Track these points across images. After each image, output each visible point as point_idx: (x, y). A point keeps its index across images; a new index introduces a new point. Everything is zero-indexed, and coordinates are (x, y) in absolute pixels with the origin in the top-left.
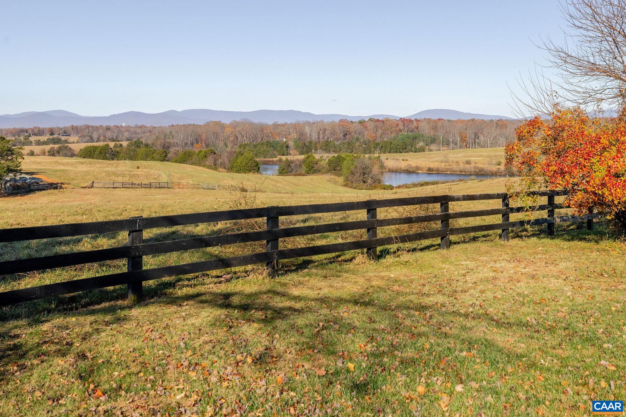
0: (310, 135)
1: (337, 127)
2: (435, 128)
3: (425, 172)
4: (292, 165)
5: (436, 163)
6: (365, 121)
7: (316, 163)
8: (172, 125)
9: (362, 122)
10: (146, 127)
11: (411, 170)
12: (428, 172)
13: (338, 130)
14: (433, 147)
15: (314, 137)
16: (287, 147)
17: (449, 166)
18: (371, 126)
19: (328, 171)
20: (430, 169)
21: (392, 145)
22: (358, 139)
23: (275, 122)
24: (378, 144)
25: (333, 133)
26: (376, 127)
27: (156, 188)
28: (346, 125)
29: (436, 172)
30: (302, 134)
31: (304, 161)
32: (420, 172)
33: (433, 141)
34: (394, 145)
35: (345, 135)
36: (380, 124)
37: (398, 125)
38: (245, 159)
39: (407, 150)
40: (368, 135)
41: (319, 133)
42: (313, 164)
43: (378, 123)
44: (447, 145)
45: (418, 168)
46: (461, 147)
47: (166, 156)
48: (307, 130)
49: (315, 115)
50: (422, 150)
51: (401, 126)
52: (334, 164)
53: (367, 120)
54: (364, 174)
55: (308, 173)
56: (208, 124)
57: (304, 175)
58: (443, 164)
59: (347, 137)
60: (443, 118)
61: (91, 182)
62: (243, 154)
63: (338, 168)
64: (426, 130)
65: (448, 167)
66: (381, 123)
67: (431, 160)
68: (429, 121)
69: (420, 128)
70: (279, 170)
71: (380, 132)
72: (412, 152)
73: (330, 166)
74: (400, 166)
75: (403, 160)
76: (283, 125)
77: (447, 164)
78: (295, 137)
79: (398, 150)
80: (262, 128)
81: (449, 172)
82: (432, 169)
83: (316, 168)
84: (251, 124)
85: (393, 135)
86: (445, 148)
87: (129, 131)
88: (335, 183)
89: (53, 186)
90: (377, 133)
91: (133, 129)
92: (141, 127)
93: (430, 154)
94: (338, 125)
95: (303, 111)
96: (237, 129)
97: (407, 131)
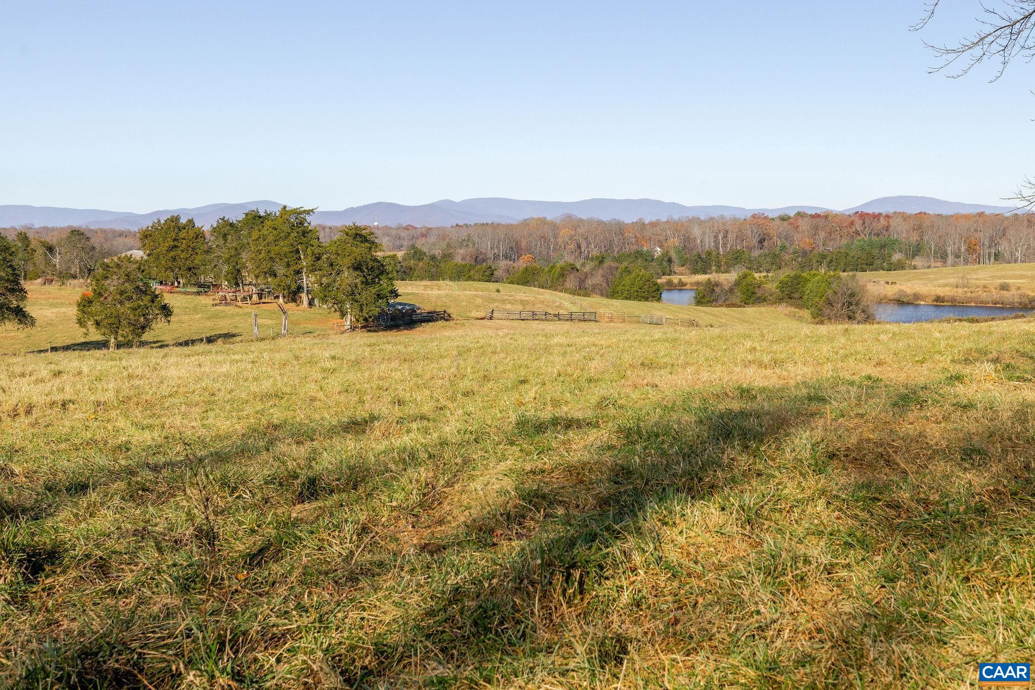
0: (701, 241)
1: (748, 227)
2: (919, 228)
3: (930, 303)
4: (717, 289)
5: (947, 288)
6: (789, 218)
7: (759, 287)
8: (457, 225)
9: (783, 219)
10: (415, 228)
11: (905, 300)
12: (935, 303)
13: (749, 233)
14: (918, 261)
15: (709, 243)
16: (670, 261)
17: (972, 292)
18: (804, 225)
19: (780, 300)
20: (938, 299)
21: (849, 258)
22: (783, 248)
23: (641, 219)
24: (824, 257)
25: (741, 238)
26: (816, 228)
27: (580, 320)
28: (763, 224)
29: (950, 304)
30: (687, 239)
31: (737, 283)
32: (923, 303)
33: (916, 250)
34: (853, 257)
35: (761, 241)
36: (822, 222)
37: (852, 223)
38: (639, 278)
39: (874, 266)
40: (802, 240)
41: (716, 237)
42: (754, 288)
43: (819, 220)
44: (942, 257)
45: (917, 296)
46: (966, 262)
47: (492, 274)
48: (696, 232)
49: (685, 207)
50: (900, 266)
51: (858, 226)
52: (788, 289)
53: (792, 214)
54: (850, 304)
55: (745, 303)
56: (525, 223)
57: (740, 306)
58: (960, 290)
59: (766, 244)
60: (928, 212)
61: (490, 311)
62: (630, 272)
63: (796, 295)
64: (902, 232)
65: (969, 295)
66: (823, 220)
67: (935, 282)
68: (905, 217)
69: (891, 229)
70: (696, 298)
71: (822, 234)
72: (884, 270)
73: (782, 292)
74: (884, 293)
75: (887, 283)
76: (654, 224)
77: (966, 289)
78: (677, 244)
79: (859, 267)
80: (620, 229)
81: (973, 304)
82: (943, 298)
83: (759, 295)
84: (600, 223)
85: (844, 242)
86: (939, 264)
87: (388, 235)
88: (800, 319)
89: (431, 317)
90: (817, 237)
91: (394, 232)
92: (407, 228)
93: (927, 274)
94: (750, 224)
95: (666, 200)
96: (580, 231)
97: (870, 234)
